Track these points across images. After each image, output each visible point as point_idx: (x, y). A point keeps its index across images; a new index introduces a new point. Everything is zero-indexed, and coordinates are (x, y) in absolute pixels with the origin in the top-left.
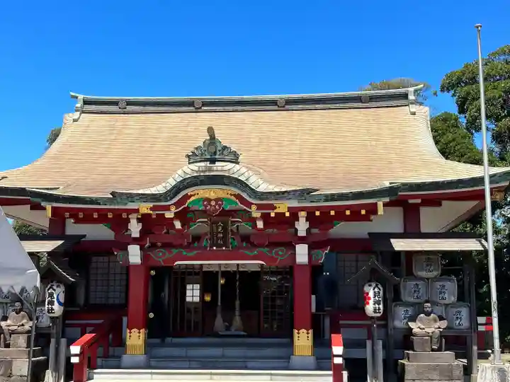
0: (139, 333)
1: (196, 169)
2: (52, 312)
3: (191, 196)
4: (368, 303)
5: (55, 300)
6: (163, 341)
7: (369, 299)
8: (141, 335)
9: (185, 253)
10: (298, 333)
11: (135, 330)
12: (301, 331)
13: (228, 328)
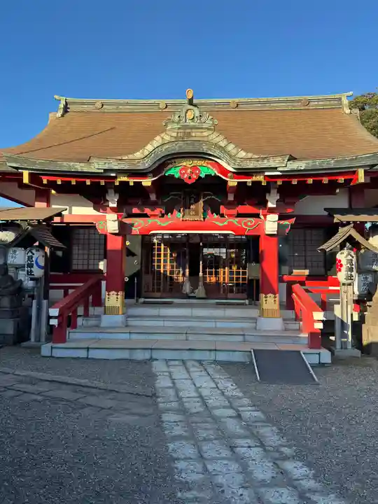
0: (117, 295)
1: (175, 134)
2: (31, 275)
3: (168, 164)
4: (340, 270)
5: (34, 263)
6: (137, 301)
7: (341, 265)
8: (119, 297)
9: (159, 223)
10: (266, 297)
11: (113, 292)
12: (268, 295)
13: (192, 292)
